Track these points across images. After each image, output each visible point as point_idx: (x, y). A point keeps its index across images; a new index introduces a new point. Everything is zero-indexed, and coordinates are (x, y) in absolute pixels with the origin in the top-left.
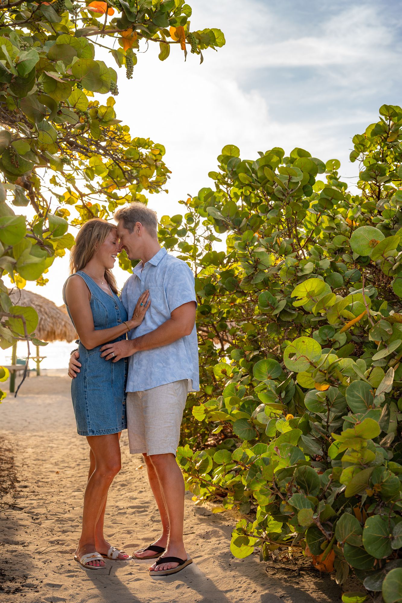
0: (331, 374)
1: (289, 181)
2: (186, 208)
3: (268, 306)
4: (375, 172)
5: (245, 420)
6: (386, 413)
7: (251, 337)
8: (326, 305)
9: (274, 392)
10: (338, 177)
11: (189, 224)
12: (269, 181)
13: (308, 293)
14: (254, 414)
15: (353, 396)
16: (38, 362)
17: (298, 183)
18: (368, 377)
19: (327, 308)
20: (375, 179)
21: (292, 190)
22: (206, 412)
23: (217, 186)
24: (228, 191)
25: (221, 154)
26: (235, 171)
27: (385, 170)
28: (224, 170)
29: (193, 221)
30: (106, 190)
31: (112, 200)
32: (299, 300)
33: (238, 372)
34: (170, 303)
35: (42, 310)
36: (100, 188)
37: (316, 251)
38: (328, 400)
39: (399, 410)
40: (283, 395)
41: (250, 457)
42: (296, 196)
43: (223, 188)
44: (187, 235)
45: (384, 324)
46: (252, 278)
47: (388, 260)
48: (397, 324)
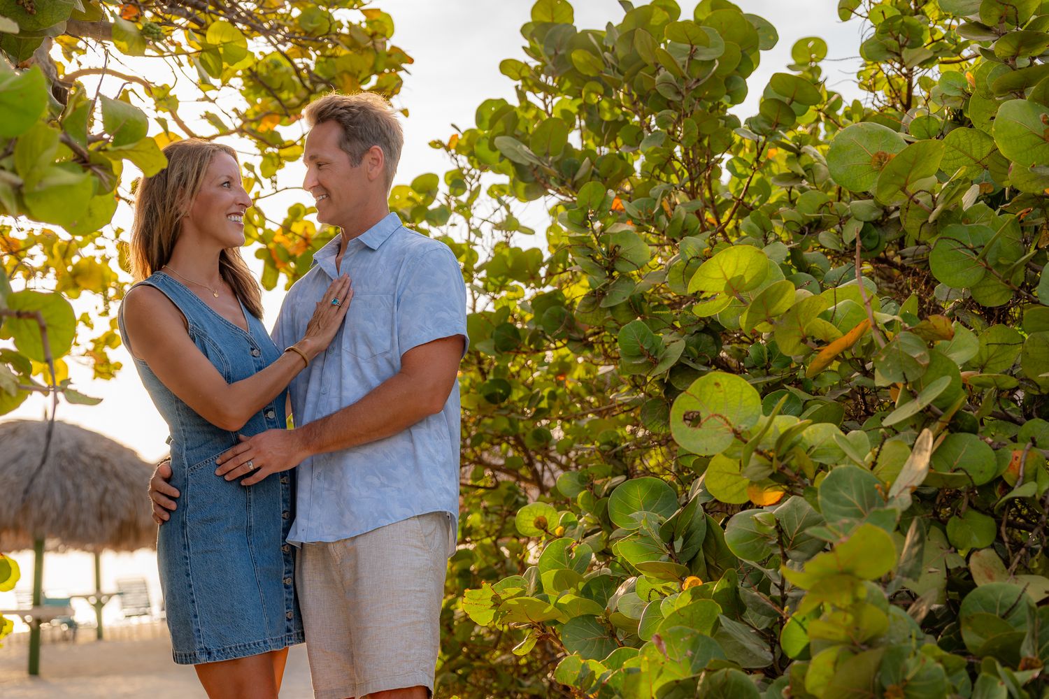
0: (785, 462)
1: (691, 58)
2: (447, 156)
3: (641, 355)
4: (897, 39)
5: (590, 617)
6: (916, 539)
7: (606, 447)
8: (773, 311)
9: (656, 537)
10: (820, 80)
11: (455, 194)
12: (646, 65)
13: (729, 283)
14: (612, 603)
15: (836, 500)
16: (99, 606)
17: (712, 62)
18: (874, 464)
19: (775, 319)
20: (899, 55)
21: (698, 80)
22: (497, 602)
23: (521, 95)
24: (546, 106)
25: (529, 19)
26: (563, 56)
27: (921, 31)
28: (537, 57)
29: (465, 189)
30: (254, 126)
31: (270, 149)
32: (706, 299)
33: (574, 524)
34: (403, 332)
35: (108, 467)
36: (239, 122)
37: (755, 226)
38: (780, 530)
39: (951, 546)
40: (678, 545)
41: (597, 677)
42: (710, 98)
43: (535, 99)
44: (451, 220)
45: (909, 342)
46: (604, 294)
47: (917, 202)
48: (939, 343)
